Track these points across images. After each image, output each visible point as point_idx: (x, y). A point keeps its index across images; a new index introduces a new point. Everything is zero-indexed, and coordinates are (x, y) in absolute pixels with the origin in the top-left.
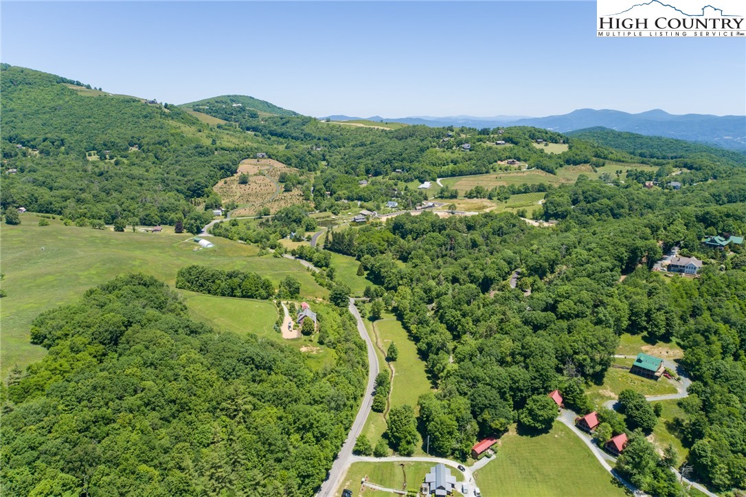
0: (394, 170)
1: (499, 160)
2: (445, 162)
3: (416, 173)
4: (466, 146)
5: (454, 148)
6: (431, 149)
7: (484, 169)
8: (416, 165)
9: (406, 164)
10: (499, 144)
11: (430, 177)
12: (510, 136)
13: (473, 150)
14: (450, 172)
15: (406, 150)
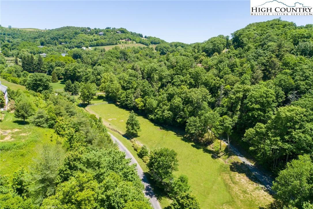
0: (61, 44)
1: (121, 39)
2: (91, 39)
3: (75, 44)
4: (101, 33)
5: (94, 34)
6: (81, 34)
7: (115, 42)
8: (74, 40)
9: (67, 40)
10: (118, 33)
11: (85, 46)
12: (123, 30)
13: (105, 35)
14: (96, 44)
15: (66, 33)
